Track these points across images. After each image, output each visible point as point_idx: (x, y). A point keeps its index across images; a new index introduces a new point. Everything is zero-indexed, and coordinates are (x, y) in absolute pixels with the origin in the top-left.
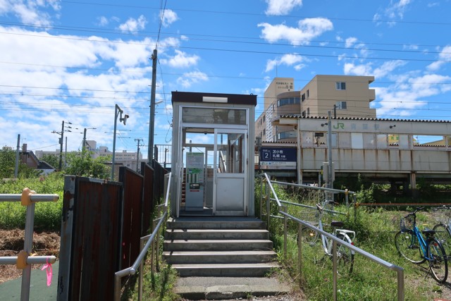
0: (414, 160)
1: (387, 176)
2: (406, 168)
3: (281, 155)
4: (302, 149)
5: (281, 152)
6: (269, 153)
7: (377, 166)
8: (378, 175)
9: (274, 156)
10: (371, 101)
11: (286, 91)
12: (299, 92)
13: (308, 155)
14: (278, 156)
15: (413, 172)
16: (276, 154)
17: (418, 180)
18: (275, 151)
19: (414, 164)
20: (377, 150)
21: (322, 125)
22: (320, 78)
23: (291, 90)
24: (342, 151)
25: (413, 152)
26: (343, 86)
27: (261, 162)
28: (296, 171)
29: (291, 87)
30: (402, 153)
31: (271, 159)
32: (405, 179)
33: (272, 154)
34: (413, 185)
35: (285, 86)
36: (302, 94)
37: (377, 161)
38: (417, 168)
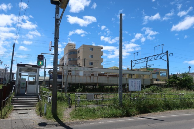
0: (98, 79)
2: (95, 82)
11: (72, 49)
13: (65, 77)
15: (98, 83)
17: (99, 85)
20: (87, 76)
21: (71, 68)
22: (84, 46)
23: (74, 49)
24: (76, 76)
26: (92, 49)
27: (50, 79)
29: (74, 47)
30: (95, 77)
32: (95, 85)
34: (98, 87)
36: (78, 51)
37: (87, 80)
38: (99, 82)
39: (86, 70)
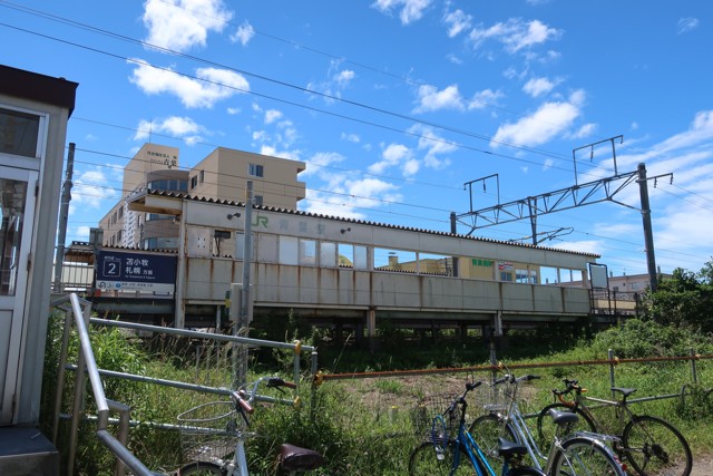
0: (374, 289)
1: (332, 313)
2: (363, 301)
3: (143, 268)
4: (188, 259)
5: (145, 262)
6: (117, 264)
7: (319, 298)
8: (319, 313)
9: (128, 269)
10: (299, 199)
11: (166, 168)
12: (188, 173)
13: (199, 273)
14: (137, 270)
15: (372, 308)
16: (133, 267)
17: (379, 321)
18: (130, 261)
19: (374, 294)
20: (319, 269)
21: (230, 217)
22: (223, 152)
23: (173, 168)
24: (261, 267)
25: (374, 276)
26: (259, 171)
27: (98, 282)
28: (172, 302)
29: (174, 163)
30: (358, 274)
31: (122, 276)
32: (359, 319)
33: (125, 266)
34: (371, 329)
35: (163, 159)
36: (191, 176)
37: (319, 288)
38: (379, 301)
39: (317, 236)
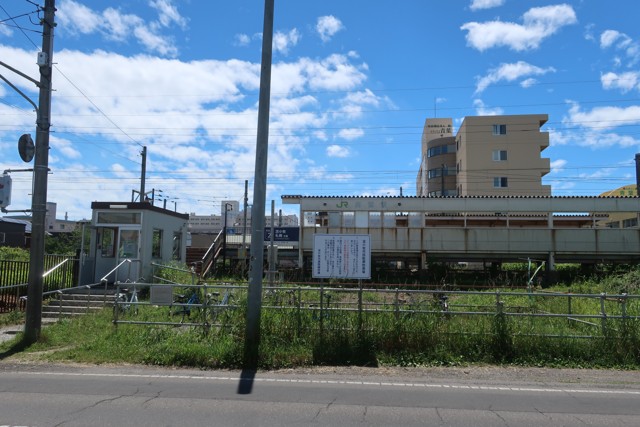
2: (415, 247)
3: (283, 234)
4: (303, 230)
5: (284, 231)
9: (277, 236)
10: (542, 149)
11: (438, 136)
12: (454, 138)
14: (281, 235)
15: (424, 252)
18: (278, 231)
19: (424, 243)
20: (382, 229)
22: (471, 120)
23: (449, 135)
24: (344, 231)
25: (425, 231)
26: (503, 130)
28: (297, 250)
29: (449, 131)
33: (275, 234)
35: (440, 129)
36: (455, 141)
37: (382, 240)
38: (428, 247)
39: (381, 209)
